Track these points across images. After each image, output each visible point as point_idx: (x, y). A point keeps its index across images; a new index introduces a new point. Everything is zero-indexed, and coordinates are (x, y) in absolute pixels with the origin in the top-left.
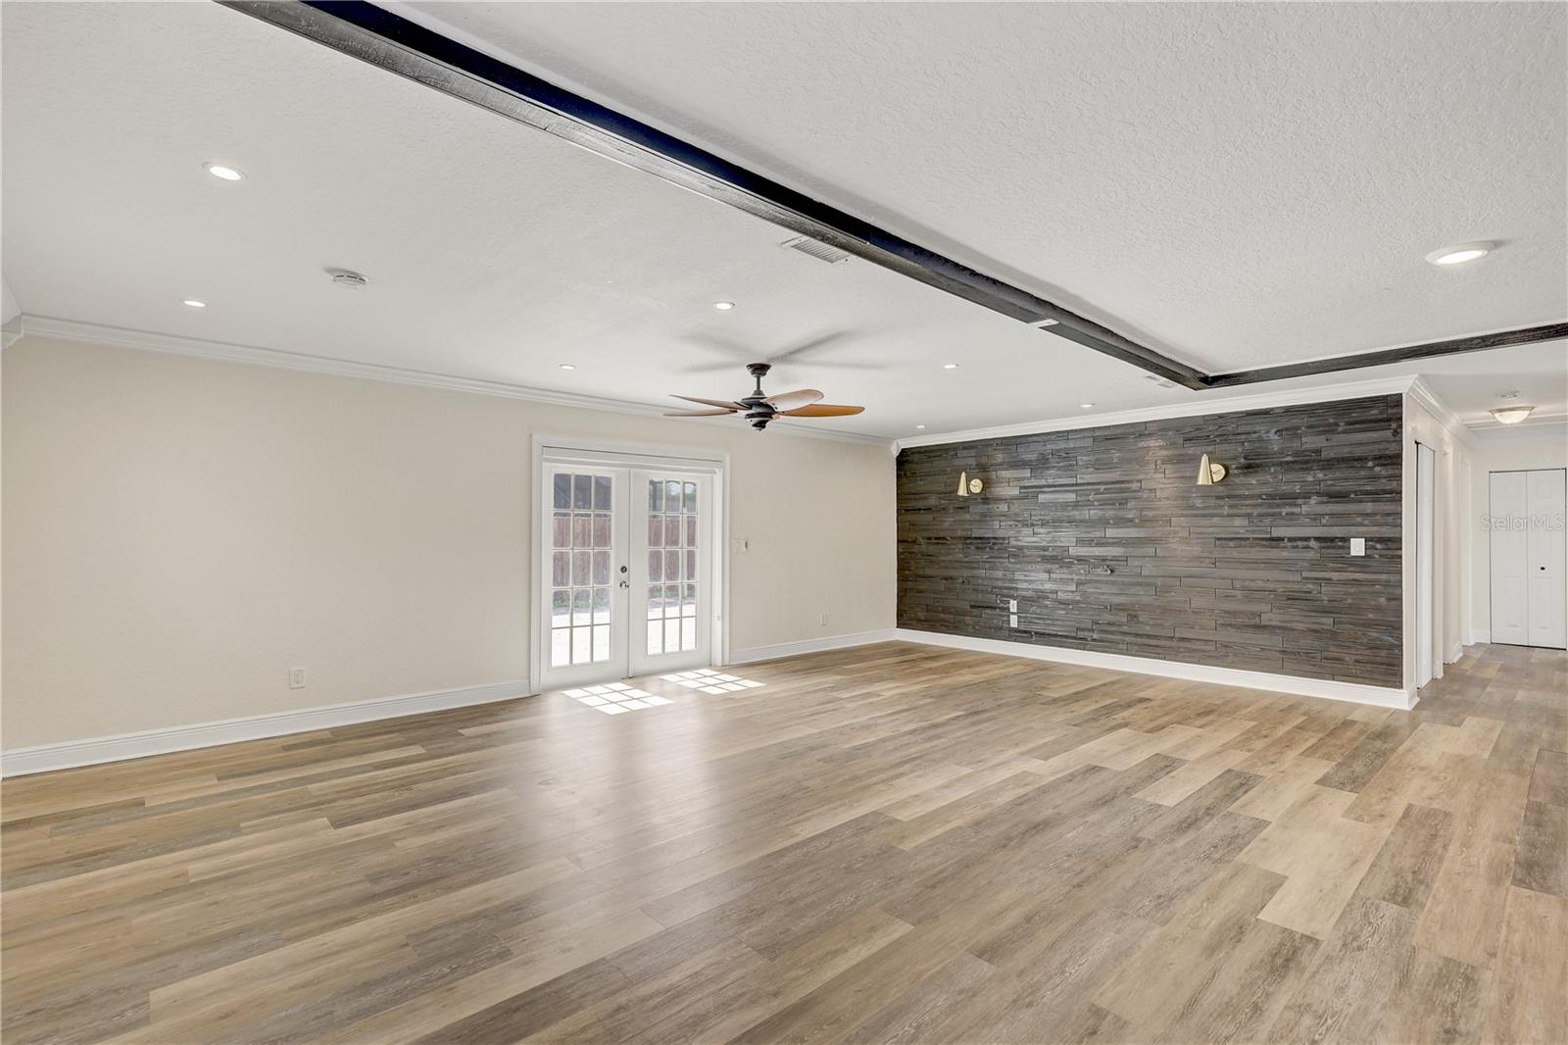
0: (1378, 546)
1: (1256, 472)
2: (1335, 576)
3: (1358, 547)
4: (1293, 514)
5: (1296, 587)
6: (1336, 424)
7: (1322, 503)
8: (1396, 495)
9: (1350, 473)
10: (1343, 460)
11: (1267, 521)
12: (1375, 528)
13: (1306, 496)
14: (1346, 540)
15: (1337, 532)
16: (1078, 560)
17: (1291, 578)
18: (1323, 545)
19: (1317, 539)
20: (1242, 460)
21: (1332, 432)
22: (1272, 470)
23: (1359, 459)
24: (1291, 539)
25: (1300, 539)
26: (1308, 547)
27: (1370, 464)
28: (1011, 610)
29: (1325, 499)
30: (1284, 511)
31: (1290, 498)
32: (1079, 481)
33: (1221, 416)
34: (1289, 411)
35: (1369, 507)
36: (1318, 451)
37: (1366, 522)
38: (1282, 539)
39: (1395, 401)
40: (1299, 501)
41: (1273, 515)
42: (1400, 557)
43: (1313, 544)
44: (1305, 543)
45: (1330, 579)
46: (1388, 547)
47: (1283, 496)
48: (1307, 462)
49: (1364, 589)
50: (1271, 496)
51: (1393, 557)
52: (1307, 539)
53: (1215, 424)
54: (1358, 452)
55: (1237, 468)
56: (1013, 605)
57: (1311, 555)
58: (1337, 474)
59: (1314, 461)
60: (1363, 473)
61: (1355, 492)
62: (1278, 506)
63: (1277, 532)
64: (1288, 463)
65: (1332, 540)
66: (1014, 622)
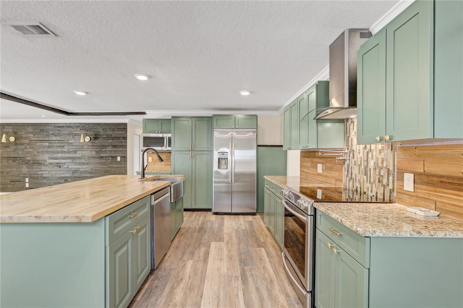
0: (123, 158)
1: (98, 139)
2: (114, 166)
3: (119, 159)
4: (106, 150)
5: (106, 169)
6: (115, 129)
7: (112, 148)
8: (126, 146)
9: (117, 141)
10: (116, 137)
11: (100, 152)
12: (122, 154)
13: (108, 146)
14: (116, 157)
15: (115, 155)
16: (49, 164)
17: (105, 167)
18: (112, 158)
19: (111, 157)
20: (94, 136)
21: (114, 130)
22: (101, 139)
23: (119, 138)
24: (105, 157)
25: (107, 157)
26: (109, 159)
27: (121, 139)
28: (26, 182)
29: (112, 147)
30: (104, 150)
31: (105, 146)
32: (50, 139)
33: (89, 124)
34: (105, 124)
35: (121, 149)
36: (111, 135)
37: (120, 153)
38: (103, 157)
39: (125, 125)
40: (107, 147)
41: (102, 151)
42: (127, 161)
43: (110, 158)
44: (108, 158)
45: (113, 167)
46: (124, 158)
47: (104, 146)
48: (109, 137)
49: (120, 169)
50: (101, 146)
51: (125, 161)
52: (109, 157)
53: (88, 126)
54: (119, 136)
55: (93, 138)
56: (27, 180)
57: (109, 161)
58: (115, 141)
59: (110, 137)
60: (120, 141)
61: (118, 145)
62: (103, 148)
63: (102, 155)
64: (104, 137)
65: (114, 157)
66: (27, 185)
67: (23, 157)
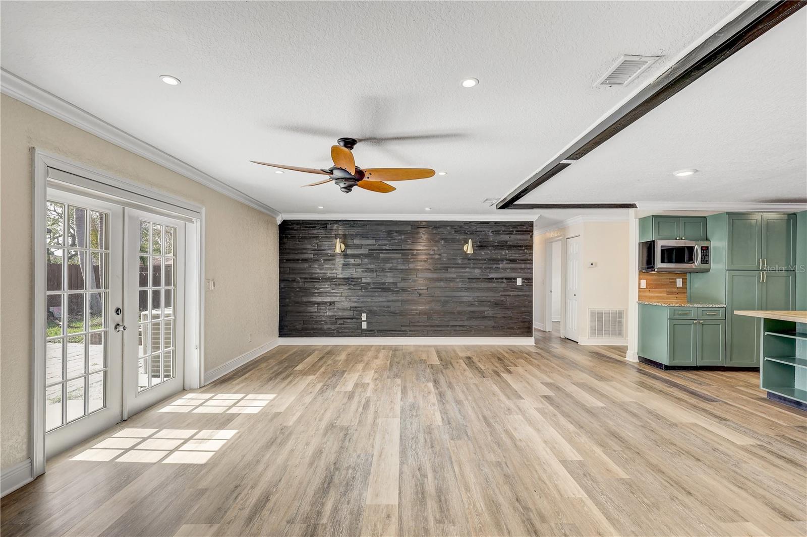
0: (526, 281)
1: (484, 249)
2: (511, 293)
3: (519, 282)
4: (497, 268)
5: (498, 299)
6: (513, 231)
7: (507, 263)
8: (530, 261)
9: (517, 251)
10: (515, 246)
11: (488, 271)
12: (524, 274)
13: (502, 260)
14: (515, 279)
15: (513, 275)
16: (402, 290)
17: (496, 295)
18: (508, 281)
19: (506, 278)
20: (479, 243)
21: (511, 234)
22: (490, 248)
23: (520, 246)
24: (497, 279)
25: (500, 278)
26: (502, 282)
27: (523, 248)
28: (363, 319)
29: (508, 262)
30: (494, 266)
31: (496, 261)
32: (403, 248)
33: (470, 222)
34: (496, 223)
35: (523, 266)
36: (507, 242)
37: (522, 272)
38: (493, 278)
39: (531, 224)
40: (500, 262)
41: (491, 268)
42: (532, 285)
43: (505, 281)
44: (502, 280)
45: (510, 295)
46: (528, 281)
47: (494, 260)
48: (503, 246)
49: (521, 299)
50: (490, 260)
51: (530, 285)
52: (502, 278)
53: (468, 226)
54: (520, 243)
55: (476, 247)
56: (364, 316)
57: (503, 285)
58: (513, 252)
59: (505, 246)
60: (521, 252)
61: (518, 259)
62: (492, 264)
63: (491, 276)
64: (495, 246)
65: (511, 279)
66: (364, 326)
67: (358, 278)
